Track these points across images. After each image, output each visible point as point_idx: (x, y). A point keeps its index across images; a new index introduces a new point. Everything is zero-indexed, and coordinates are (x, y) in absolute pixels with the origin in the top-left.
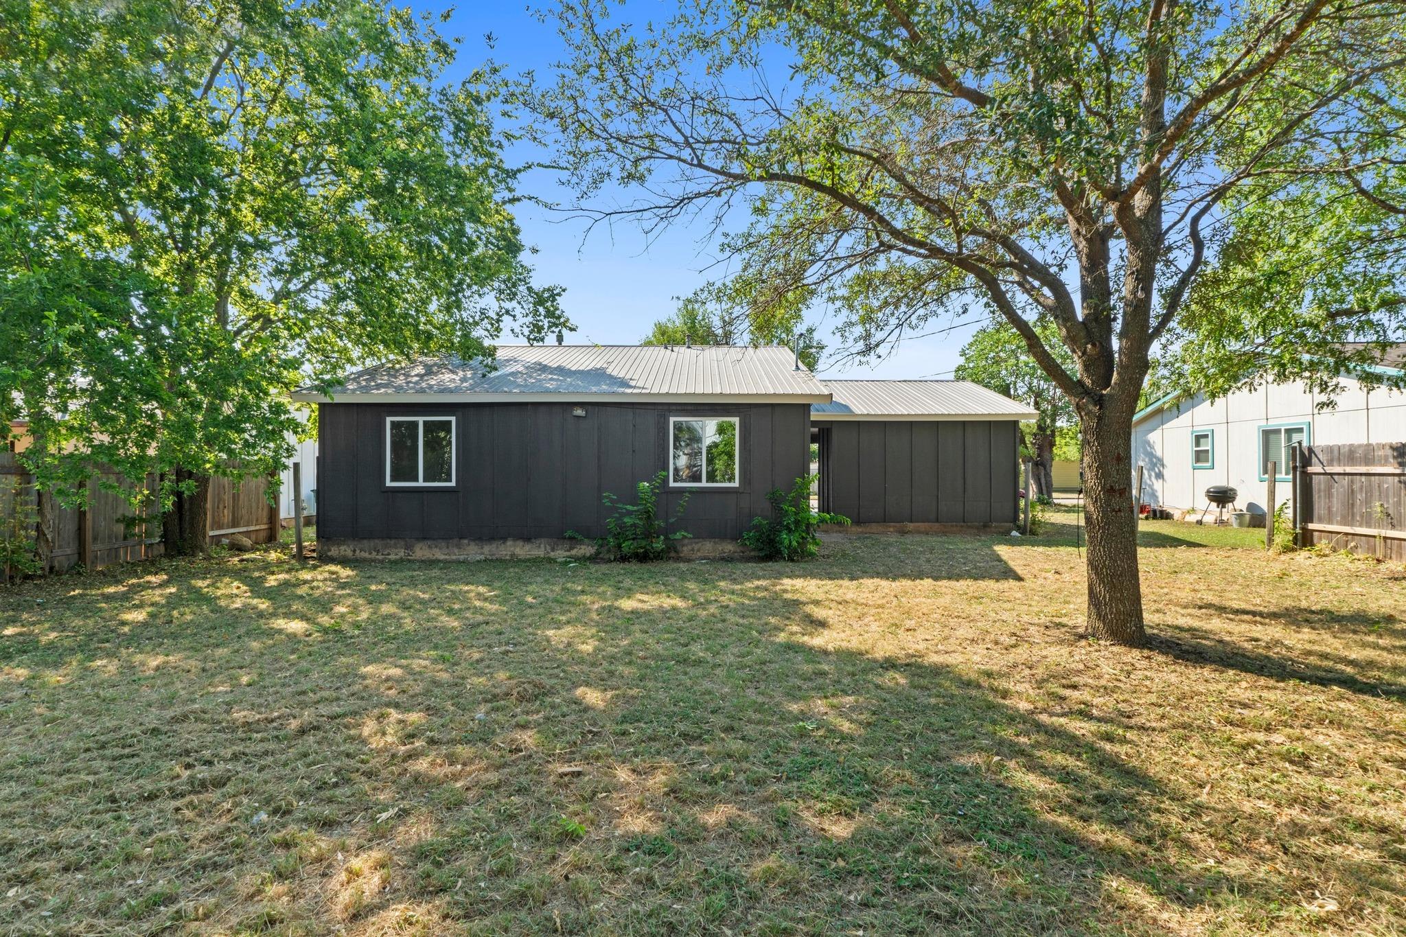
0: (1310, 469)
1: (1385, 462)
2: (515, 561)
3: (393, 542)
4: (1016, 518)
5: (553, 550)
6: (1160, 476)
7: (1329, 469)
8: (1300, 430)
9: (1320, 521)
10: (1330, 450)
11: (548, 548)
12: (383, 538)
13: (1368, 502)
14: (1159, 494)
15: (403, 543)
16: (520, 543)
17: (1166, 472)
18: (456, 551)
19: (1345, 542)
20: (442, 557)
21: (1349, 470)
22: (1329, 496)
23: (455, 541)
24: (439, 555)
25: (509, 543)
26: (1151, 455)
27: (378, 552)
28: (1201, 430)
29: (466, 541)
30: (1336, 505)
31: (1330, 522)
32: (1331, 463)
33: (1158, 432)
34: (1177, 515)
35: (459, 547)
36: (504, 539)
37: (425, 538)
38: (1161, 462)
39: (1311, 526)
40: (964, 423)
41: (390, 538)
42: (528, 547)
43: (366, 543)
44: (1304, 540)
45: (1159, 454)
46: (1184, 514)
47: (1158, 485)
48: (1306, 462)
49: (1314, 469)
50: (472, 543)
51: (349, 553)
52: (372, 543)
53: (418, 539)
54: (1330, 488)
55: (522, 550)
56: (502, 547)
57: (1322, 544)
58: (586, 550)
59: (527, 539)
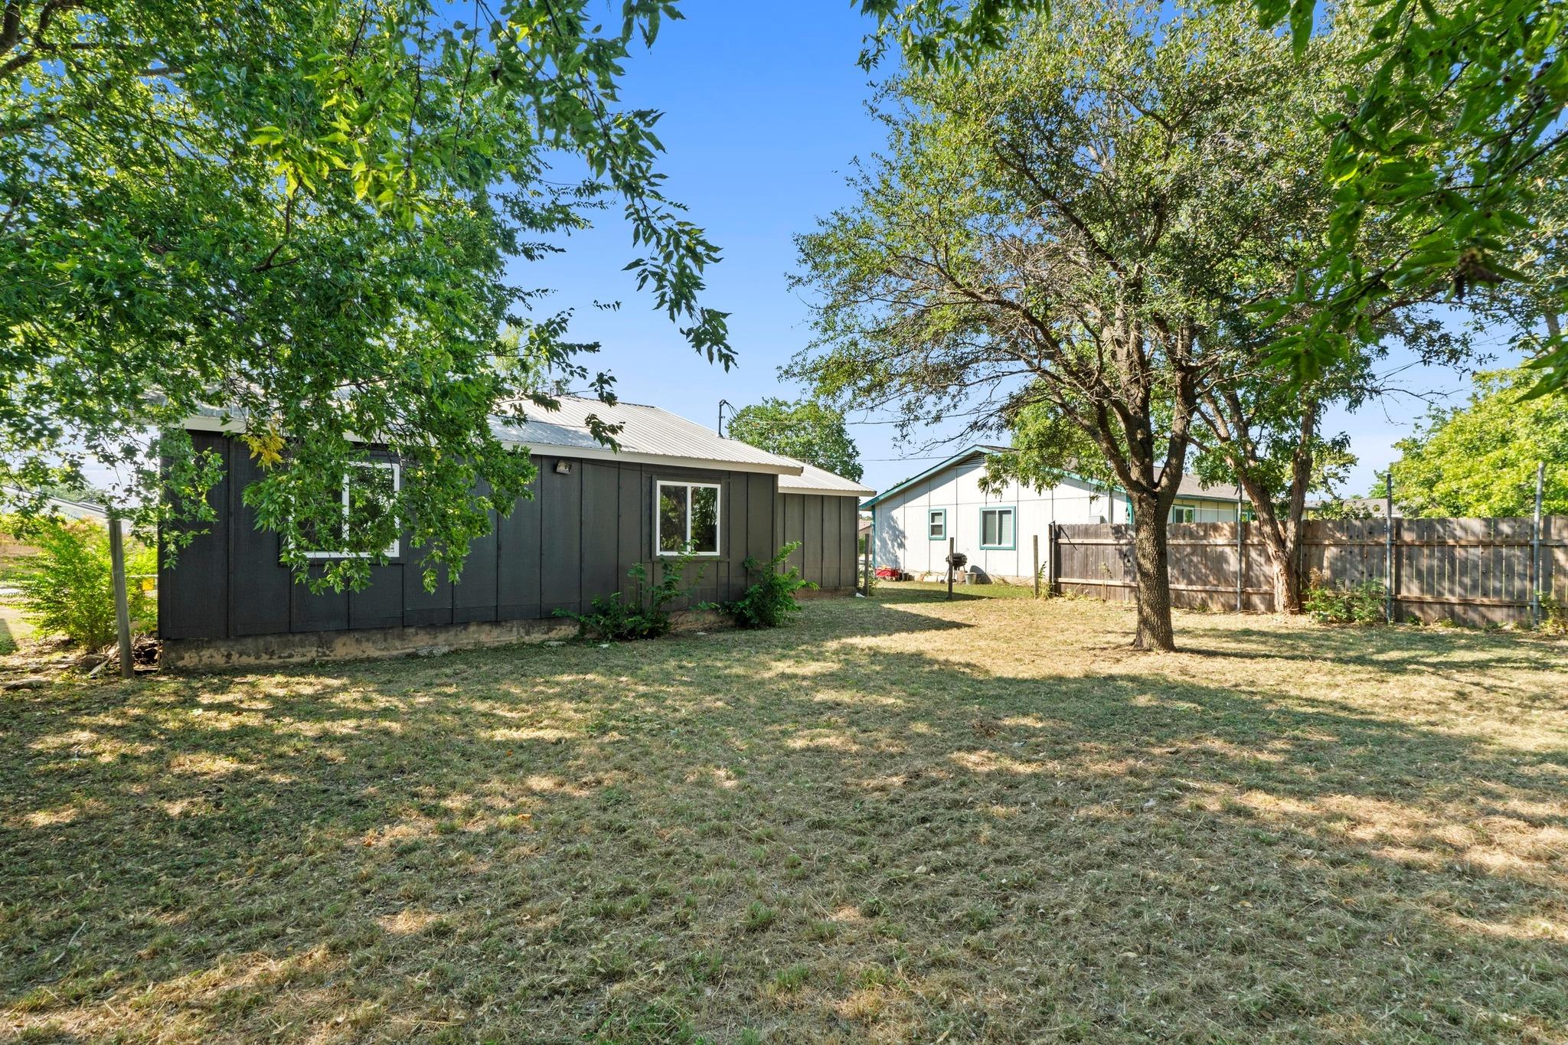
0: (1060, 541)
1: (1107, 536)
2: (480, 651)
3: (297, 638)
4: (856, 582)
5: (528, 633)
6: (902, 545)
7: (1073, 541)
8: (1009, 512)
9: (1066, 576)
10: (1073, 527)
11: (522, 631)
12: (280, 634)
13: (1096, 562)
14: (901, 560)
15: (314, 639)
16: (487, 628)
17: (907, 543)
18: (398, 644)
19: (1082, 589)
20: (377, 654)
21: (1086, 541)
22: (1072, 559)
23: (396, 631)
24: (372, 651)
25: (472, 628)
26: (894, 529)
27: (272, 654)
28: (935, 508)
29: (412, 630)
30: (1076, 565)
31: (1072, 576)
32: (1073, 536)
33: (901, 509)
34: (917, 577)
35: (402, 637)
36: (466, 624)
37: (349, 630)
38: (903, 534)
39: (1060, 580)
40: (804, 496)
41: (293, 634)
42: (496, 632)
43: (249, 643)
44: (1056, 590)
45: (901, 527)
46: (923, 576)
47: (900, 553)
48: (1058, 536)
49: (1063, 540)
50: (422, 633)
51: (219, 660)
52: (261, 642)
53: (340, 632)
54: (1072, 553)
55: (490, 637)
56: (463, 635)
57: (1069, 593)
58: (569, 630)
59: (496, 622)
